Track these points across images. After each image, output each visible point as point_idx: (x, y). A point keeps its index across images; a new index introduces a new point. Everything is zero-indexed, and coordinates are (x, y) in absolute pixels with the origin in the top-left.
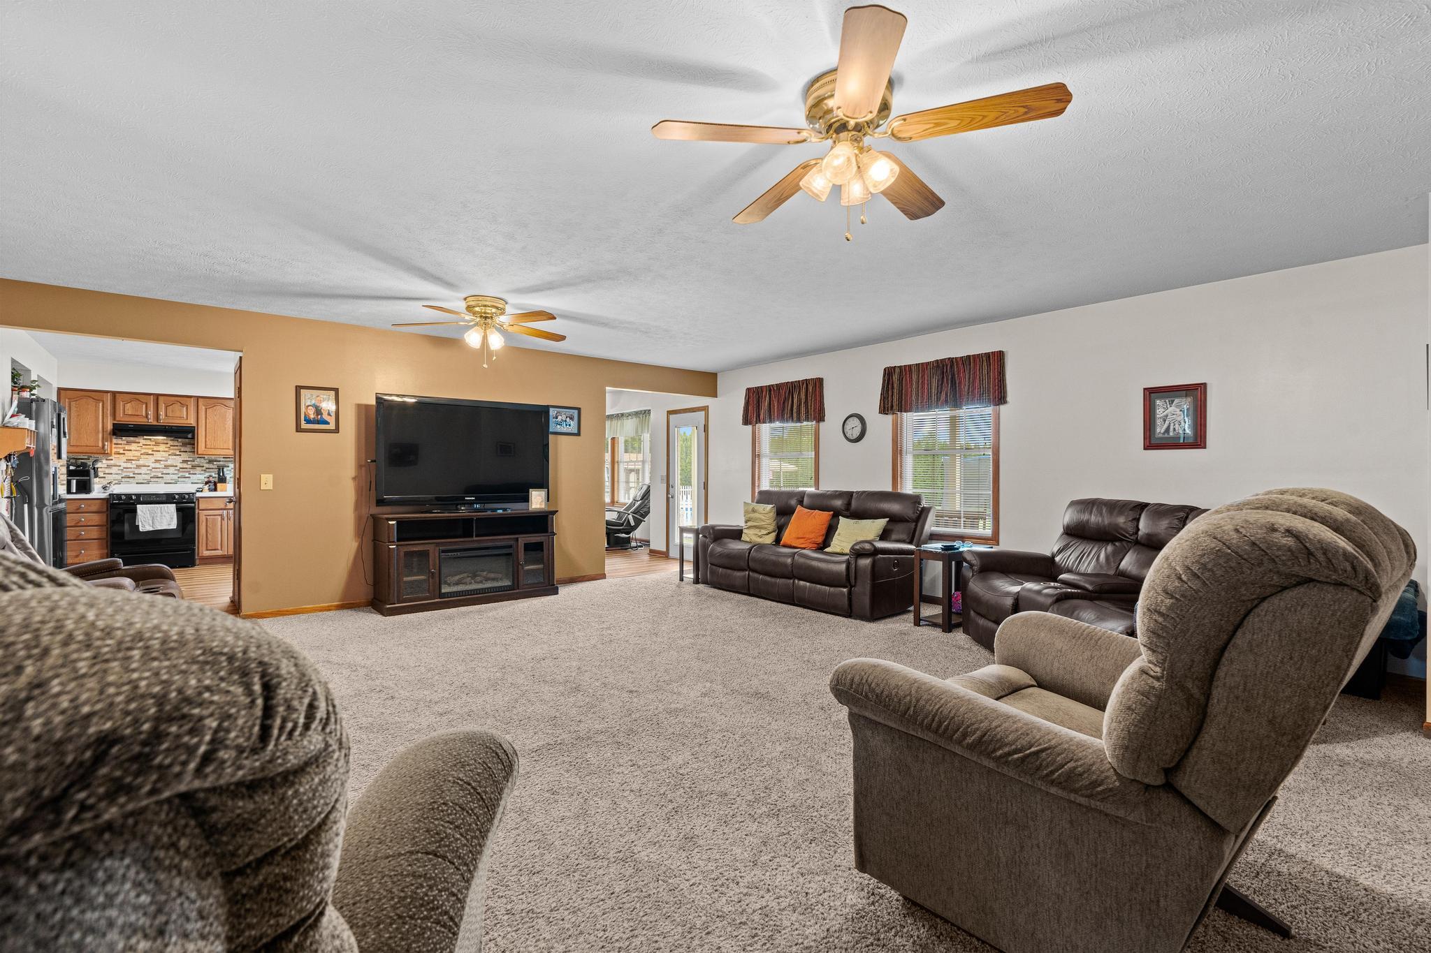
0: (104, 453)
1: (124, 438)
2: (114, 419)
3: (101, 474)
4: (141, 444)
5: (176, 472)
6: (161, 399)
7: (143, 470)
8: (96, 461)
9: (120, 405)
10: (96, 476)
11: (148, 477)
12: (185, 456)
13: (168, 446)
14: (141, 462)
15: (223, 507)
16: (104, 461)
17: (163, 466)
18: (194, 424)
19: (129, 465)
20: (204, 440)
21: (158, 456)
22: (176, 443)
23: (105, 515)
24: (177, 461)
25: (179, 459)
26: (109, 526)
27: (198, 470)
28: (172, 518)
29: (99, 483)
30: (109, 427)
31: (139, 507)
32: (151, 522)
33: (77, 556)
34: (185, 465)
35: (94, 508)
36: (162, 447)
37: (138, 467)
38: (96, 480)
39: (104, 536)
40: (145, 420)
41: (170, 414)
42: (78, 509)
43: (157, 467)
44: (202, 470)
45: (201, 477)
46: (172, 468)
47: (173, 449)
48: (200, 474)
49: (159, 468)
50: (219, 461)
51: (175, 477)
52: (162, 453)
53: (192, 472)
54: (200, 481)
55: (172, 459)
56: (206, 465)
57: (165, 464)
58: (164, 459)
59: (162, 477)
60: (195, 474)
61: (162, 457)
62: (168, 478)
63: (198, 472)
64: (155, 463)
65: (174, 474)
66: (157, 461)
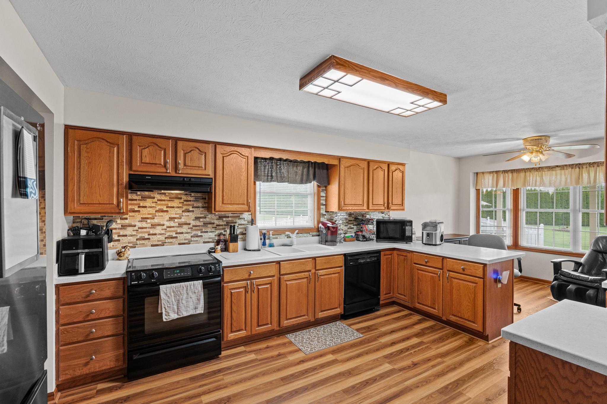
0: (119, 212)
1: (139, 193)
2: (131, 168)
3: (115, 237)
4: (155, 200)
5: (189, 231)
6: (180, 144)
7: (158, 230)
8: (110, 222)
9: (137, 150)
10: (110, 240)
11: (162, 238)
12: (198, 213)
13: (182, 201)
14: (156, 221)
15: (246, 276)
16: (119, 221)
17: (177, 224)
18: (212, 176)
19: (144, 225)
20: (221, 194)
21: (173, 213)
22: (189, 198)
23: (121, 300)
24: (189, 217)
25: (192, 215)
26: (126, 316)
27: (209, 228)
28: (199, 300)
29: (114, 247)
30: (125, 179)
31: (163, 288)
32: (175, 307)
33: (86, 364)
34: (198, 223)
35: (108, 293)
36: (176, 203)
37: (153, 226)
38: (111, 245)
39: (120, 330)
40: (164, 170)
41: (188, 163)
42: (88, 296)
43: (172, 225)
44: (213, 228)
45: (212, 235)
46: (186, 227)
47: (187, 205)
48: (211, 232)
49: (173, 227)
50: (228, 217)
51: (188, 236)
52: (176, 209)
53: (203, 230)
54: (211, 240)
55: (185, 216)
56: (217, 222)
57: (179, 222)
58: (178, 216)
59: (176, 237)
60: (207, 232)
61: (176, 214)
62: (181, 238)
63: (209, 230)
64: (170, 221)
65: (187, 233)
66: (171, 219)
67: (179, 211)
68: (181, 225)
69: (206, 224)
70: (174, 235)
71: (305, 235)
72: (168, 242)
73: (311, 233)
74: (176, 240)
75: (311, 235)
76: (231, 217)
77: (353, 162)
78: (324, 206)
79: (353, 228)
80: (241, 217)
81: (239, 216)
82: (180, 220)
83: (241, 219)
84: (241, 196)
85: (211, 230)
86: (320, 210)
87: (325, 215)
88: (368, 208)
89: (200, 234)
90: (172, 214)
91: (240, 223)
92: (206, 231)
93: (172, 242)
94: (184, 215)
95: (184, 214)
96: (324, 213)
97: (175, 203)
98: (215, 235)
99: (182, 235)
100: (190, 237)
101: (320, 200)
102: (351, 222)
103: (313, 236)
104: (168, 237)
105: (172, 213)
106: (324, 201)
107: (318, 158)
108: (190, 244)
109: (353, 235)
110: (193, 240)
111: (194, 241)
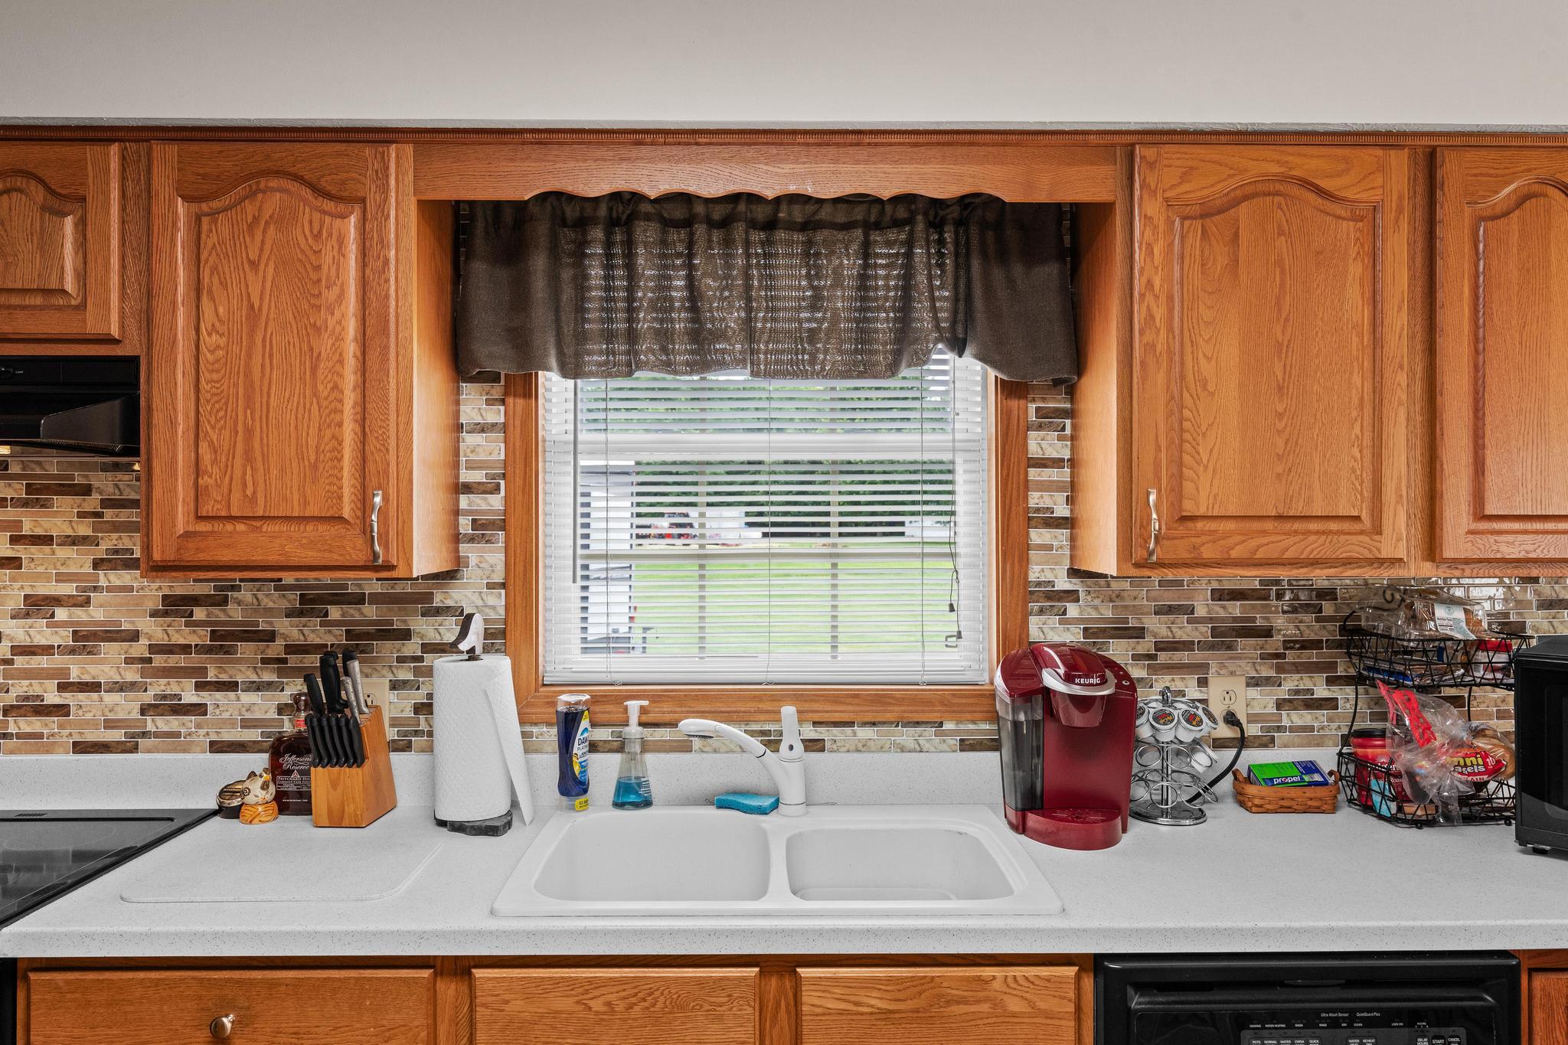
5: (132, 675)
21: (45, 571)
24: (131, 599)
25: (147, 588)
27: (246, 664)
34: (179, 632)
43: (41, 640)
44: (265, 661)
45: (263, 705)
46: (112, 650)
47: (116, 527)
48: (258, 687)
49: (47, 650)
50: (359, 599)
51: (126, 706)
52: (63, 552)
53: (212, 676)
54: (253, 735)
55: (109, 589)
56: (289, 629)
57: (78, 623)
58: (68, 589)
59: (62, 710)
60: (231, 686)
61: (61, 578)
62: (89, 716)
63: (243, 675)
64: (27, 615)
65: (121, 687)
66: (37, 606)
67: (79, 561)
68: (86, 640)
69: (223, 641)
70: (53, 698)
71: (906, 736)
72: (19, 736)
73: (949, 726)
74: (61, 726)
75: (954, 741)
76: (376, 599)
77: (1265, 163)
78: (1063, 534)
79: (1331, 703)
80: (437, 601)
81: (428, 597)
82: (80, 614)
83: (438, 612)
84: (315, 467)
85: (254, 678)
86: (1025, 561)
87: (1072, 596)
88: (1432, 549)
89: (190, 697)
90: (38, 577)
91: (433, 637)
92: (224, 678)
93: (40, 736)
94: (103, 582)
95: (104, 578)
96: (1063, 583)
97: (56, 514)
98: (281, 709)
99: (95, 695)
100: (135, 714)
101: (1026, 486)
102: (1312, 656)
103: (966, 746)
104: (19, 707)
105: (40, 569)
106: (1061, 497)
107: (928, 169)
108: (134, 749)
109: (1326, 758)
110: (150, 727)
111: (157, 735)
